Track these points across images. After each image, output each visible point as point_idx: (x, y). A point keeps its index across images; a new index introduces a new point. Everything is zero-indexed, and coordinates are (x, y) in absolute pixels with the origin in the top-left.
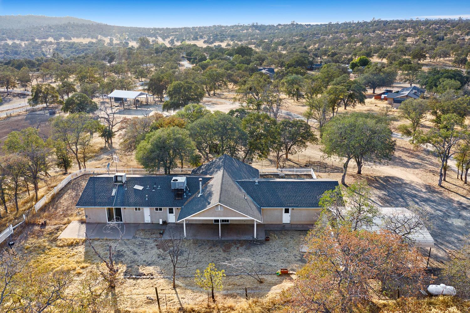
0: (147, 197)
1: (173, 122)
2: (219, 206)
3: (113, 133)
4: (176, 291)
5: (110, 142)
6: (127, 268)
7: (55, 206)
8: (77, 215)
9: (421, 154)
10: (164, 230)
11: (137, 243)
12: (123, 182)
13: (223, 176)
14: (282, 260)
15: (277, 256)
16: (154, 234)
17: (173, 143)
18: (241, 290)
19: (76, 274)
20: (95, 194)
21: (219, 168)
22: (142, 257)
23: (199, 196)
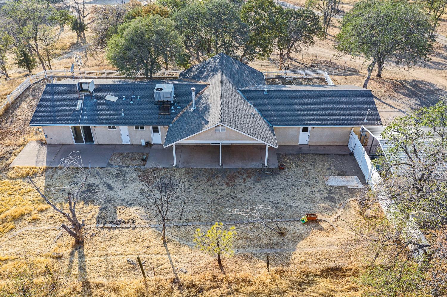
0: (123, 112)
1: (154, 10)
2: (220, 126)
3: (85, 25)
4: (167, 250)
5: (83, 36)
6: (100, 210)
7: (9, 120)
8: (36, 133)
9: (442, 52)
10: (147, 154)
11: (114, 173)
12: (90, 92)
13: (222, 83)
14: (304, 199)
15: (297, 192)
16: (134, 159)
17: (153, 37)
18: (257, 249)
19: (32, 220)
20: (54, 107)
21: (215, 71)
22: (120, 193)
23: (192, 110)
